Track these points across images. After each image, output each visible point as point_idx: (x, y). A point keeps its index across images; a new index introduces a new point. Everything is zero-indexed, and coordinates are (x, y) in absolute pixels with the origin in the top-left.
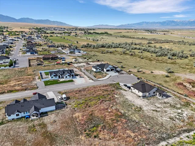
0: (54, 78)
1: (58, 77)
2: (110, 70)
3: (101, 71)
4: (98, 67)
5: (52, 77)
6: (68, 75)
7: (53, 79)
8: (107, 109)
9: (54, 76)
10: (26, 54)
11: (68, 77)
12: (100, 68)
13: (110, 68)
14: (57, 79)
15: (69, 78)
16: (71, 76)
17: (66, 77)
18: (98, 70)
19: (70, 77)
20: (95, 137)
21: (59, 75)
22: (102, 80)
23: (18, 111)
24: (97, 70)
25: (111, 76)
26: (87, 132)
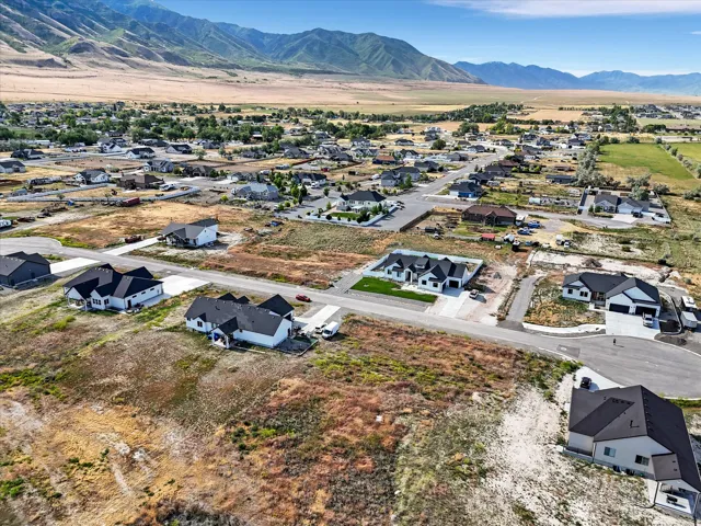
0: (394, 276)
1: (403, 276)
2: (632, 310)
3: (588, 299)
4: (579, 283)
5: (389, 272)
6: (431, 279)
7: (390, 276)
8: (379, 412)
9: (395, 269)
10: (446, 196)
11: (430, 284)
12: (585, 290)
13: (634, 301)
14: (399, 279)
15: (429, 289)
16: (440, 285)
17: (424, 282)
18: (576, 295)
19: (435, 285)
20: (242, 448)
21: (408, 270)
22: (536, 332)
23: (203, 317)
24: (570, 292)
25: (603, 331)
26: (246, 428)
